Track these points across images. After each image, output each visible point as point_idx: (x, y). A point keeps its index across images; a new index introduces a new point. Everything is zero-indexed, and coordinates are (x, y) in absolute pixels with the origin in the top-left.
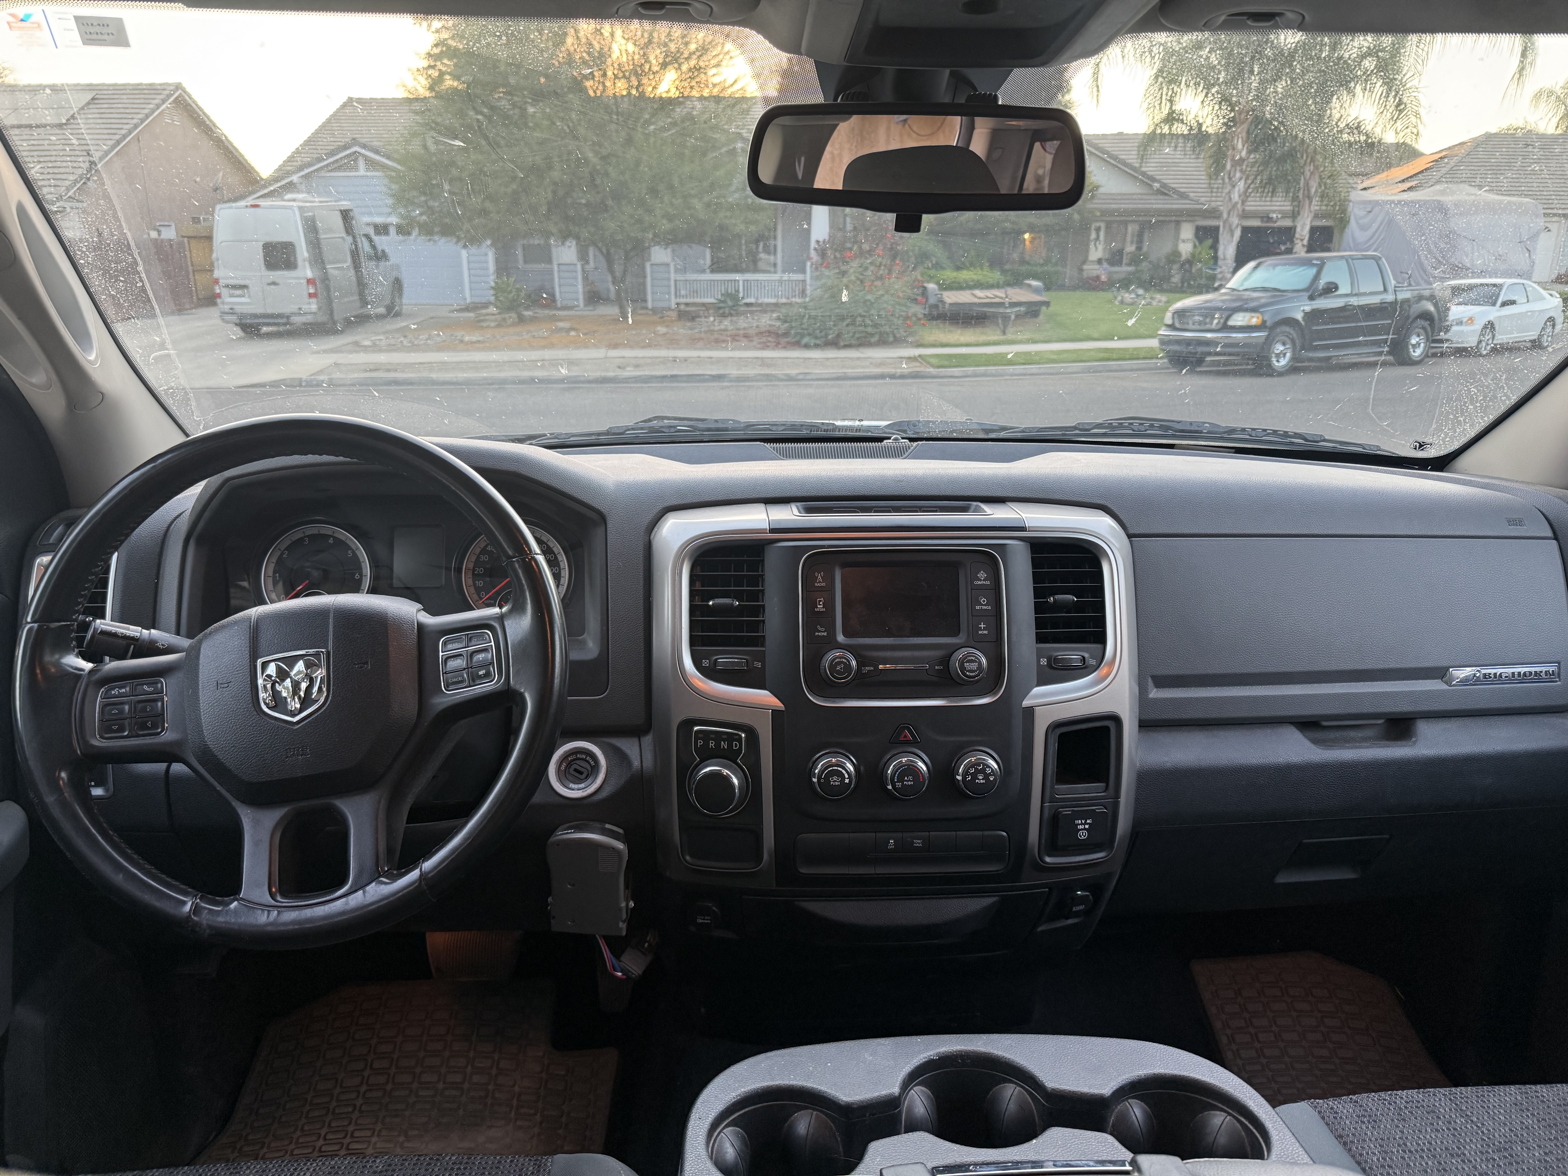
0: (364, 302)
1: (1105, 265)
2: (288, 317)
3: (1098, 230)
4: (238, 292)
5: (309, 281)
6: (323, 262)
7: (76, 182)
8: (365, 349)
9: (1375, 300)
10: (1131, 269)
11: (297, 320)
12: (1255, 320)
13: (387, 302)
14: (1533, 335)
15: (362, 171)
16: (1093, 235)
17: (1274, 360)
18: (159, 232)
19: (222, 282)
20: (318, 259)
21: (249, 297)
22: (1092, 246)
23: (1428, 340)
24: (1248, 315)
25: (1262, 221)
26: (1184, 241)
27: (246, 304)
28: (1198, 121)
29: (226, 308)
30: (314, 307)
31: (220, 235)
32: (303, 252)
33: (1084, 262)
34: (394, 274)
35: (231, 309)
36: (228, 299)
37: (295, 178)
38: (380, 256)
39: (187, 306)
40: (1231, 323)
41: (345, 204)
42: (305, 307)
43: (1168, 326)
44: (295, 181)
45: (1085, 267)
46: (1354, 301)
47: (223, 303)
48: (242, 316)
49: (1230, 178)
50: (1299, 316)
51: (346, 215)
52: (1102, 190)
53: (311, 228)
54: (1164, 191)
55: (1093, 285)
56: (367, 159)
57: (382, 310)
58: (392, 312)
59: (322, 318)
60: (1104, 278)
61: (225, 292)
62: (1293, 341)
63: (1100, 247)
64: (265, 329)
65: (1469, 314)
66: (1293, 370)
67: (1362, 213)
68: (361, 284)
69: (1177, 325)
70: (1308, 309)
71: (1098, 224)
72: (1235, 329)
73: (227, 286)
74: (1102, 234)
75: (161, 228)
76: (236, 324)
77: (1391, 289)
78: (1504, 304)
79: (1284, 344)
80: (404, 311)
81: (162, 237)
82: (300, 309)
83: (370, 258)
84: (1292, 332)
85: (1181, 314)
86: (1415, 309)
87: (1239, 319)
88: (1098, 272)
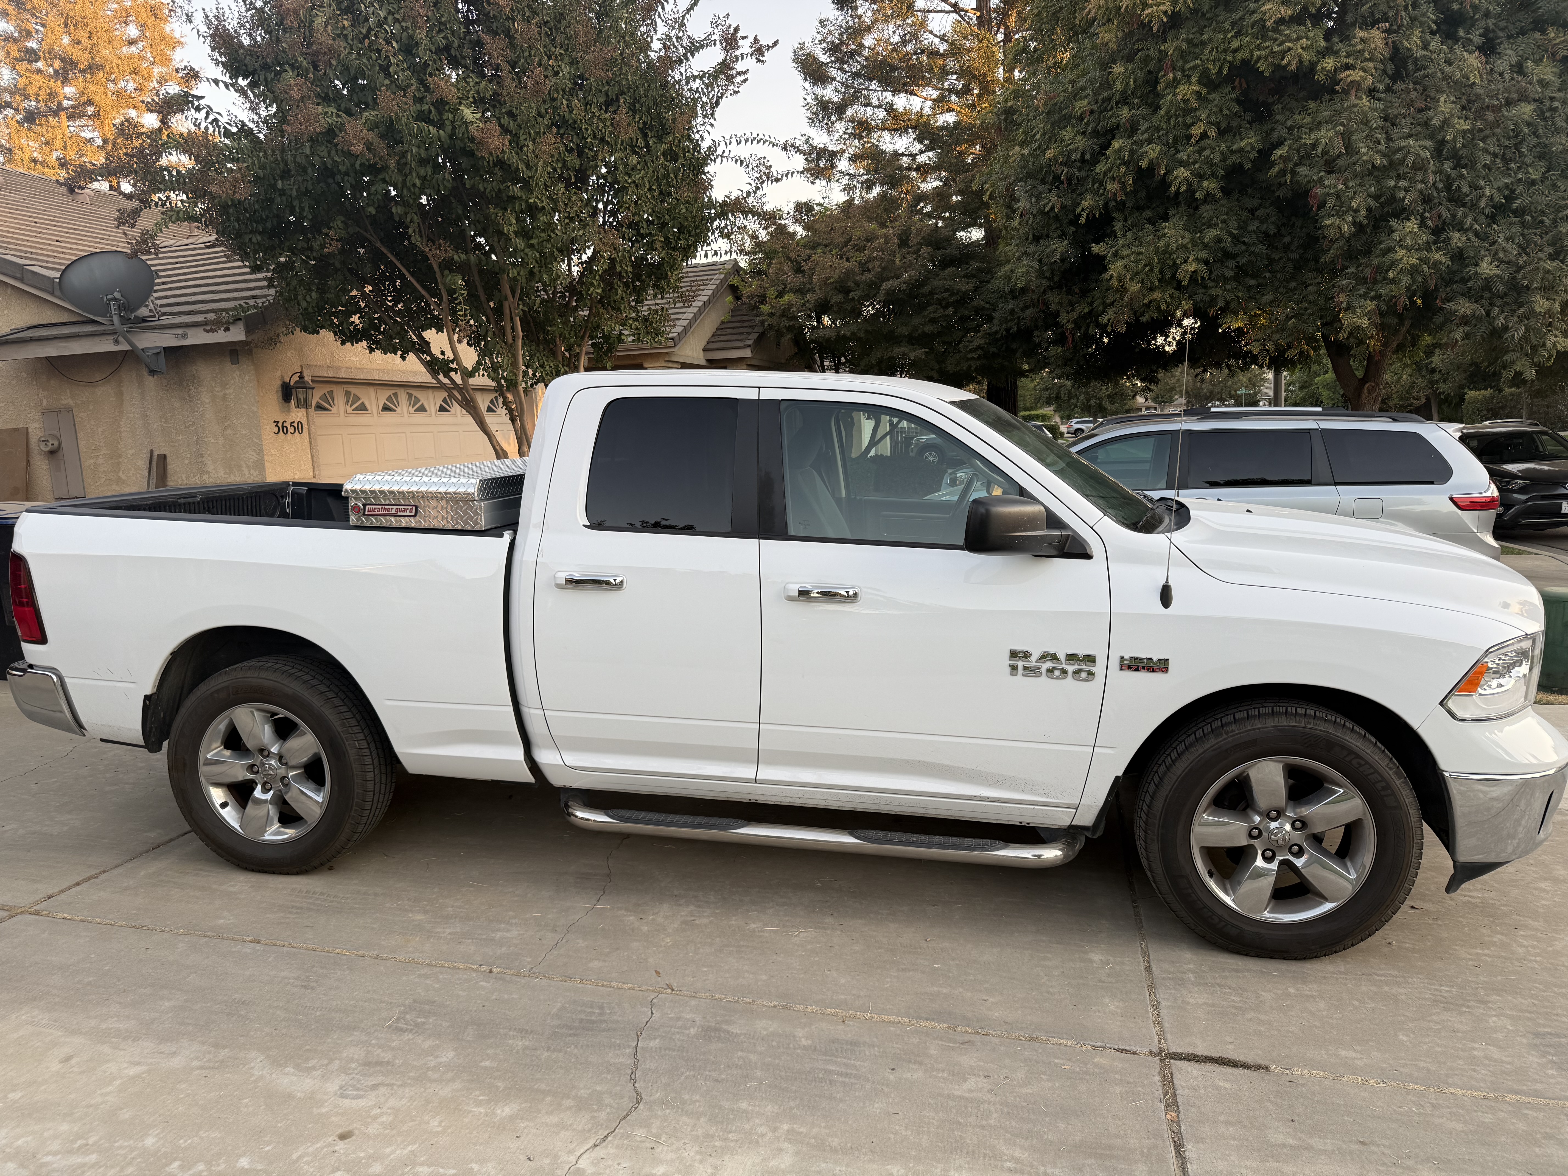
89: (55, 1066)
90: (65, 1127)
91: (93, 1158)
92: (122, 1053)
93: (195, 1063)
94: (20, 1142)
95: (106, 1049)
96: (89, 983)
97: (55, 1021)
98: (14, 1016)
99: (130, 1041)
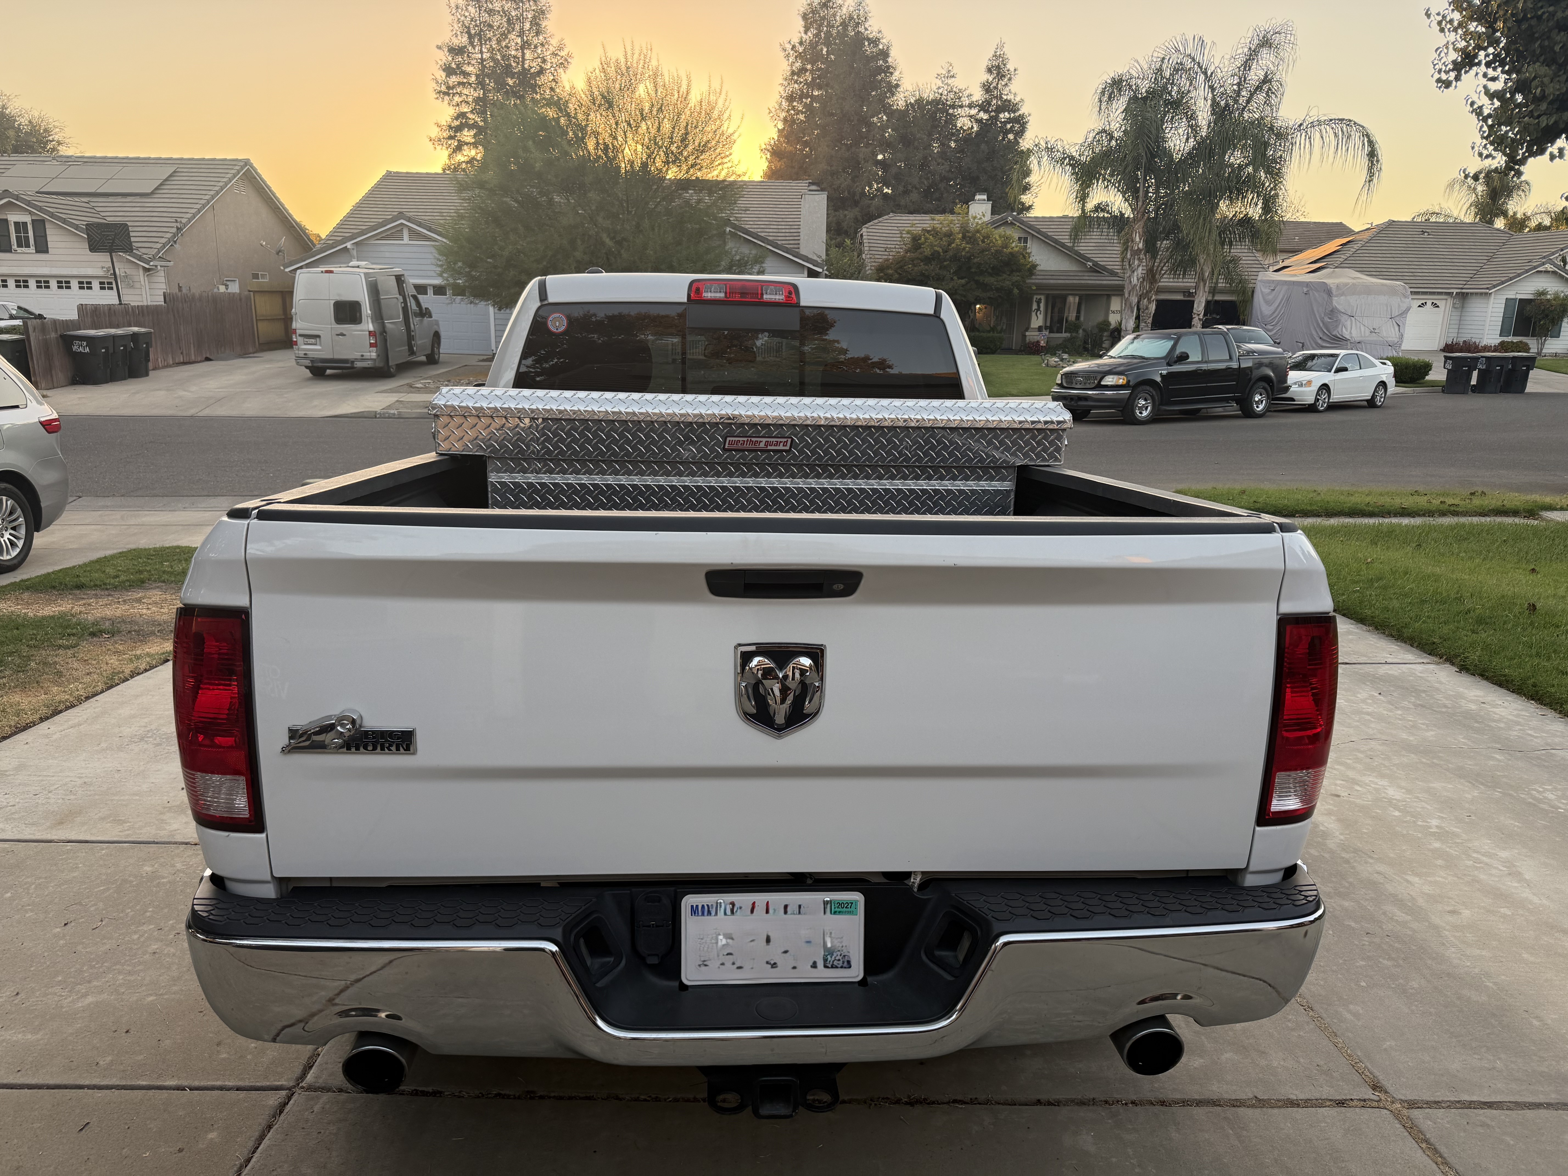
0: (412, 352)
1: (1046, 333)
2: (353, 362)
3: (1039, 302)
4: (313, 341)
5: (371, 333)
6: (382, 318)
7: (164, 246)
8: (419, 390)
9: (1222, 366)
10: (1068, 335)
11: (359, 365)
12: (1121, 381)
13: (429, 352)
14: (1368, 395)
15: (406, 240)
16: (1035, 306)
17: (1137, 412)
18: (227, 286)
19: (298, 332)
20: (378, 315)
21: (320, 345)
22: (1034, 314)
23: (1268, 398)
24: (1116, 377)
25: (1184, 296)
26: (1113, 312)
27: (316, 350)
28: (1121, 212)
29: (301, 354)
30: (374, 355)
31: (299, 294)
32: (367, 310)
33: (1027, 329)
34: (435, 328)
35: (305, 354)
36: (304, 347)
37: (349, 245)
38: (424, 313)
39: (251, 350)
40: (1103, 383)
41: (398, 270)
42: (367, 355)
43: (1058, 385)
44: (349, 247)
45: (1027, 333)
46: (1204, 367)
47: (298, 349)
48: (313, 361)
49: (1130, 265)
50: (1159, 379)
51: (399, 279)
52: (1039, 268)
53: (374, 290)
54: (1097, 269)
55: (1033, 349)
56: (410, 229)
57: (424, 358)
58: (432, 360)
59: (379, 364)
60: (1042, 343)
61: (300, 340)
62: (1152, 397)
63: (1041, 317)
64: (329, 372)
65: (1308, 378)
66: (1153, 420)
67: (1267, 291)
68: (410, 338)
69: (1065, 384)
70: (1164, 372)
71: (1039, 297)
72: (1107, 387)
73: (301, 335)
74: (1042, 305)
75: (228, 283)
76: (307, 367)
77: (1235, 358)
78: (1338, 370)
79: (1146, 400)
80: (441, 359)
81: (229, 291)
82: (362, 356)
83: (416, 315)
84: (1151, 390)
85: (1069, 376)
86: (1256, 374)
87: (1109, 380)
88: (1038, 338)
89: (1466, 913)
90: (1482, 877)
91: (1475, 855)
92: (1411, 893)
93: (1371, 861)
94: (1516, 885)
95: (1421, 902)
96: (1390, 959)
97: (1443, 944)
98: (1477, 970)
99: (1400, 896)
